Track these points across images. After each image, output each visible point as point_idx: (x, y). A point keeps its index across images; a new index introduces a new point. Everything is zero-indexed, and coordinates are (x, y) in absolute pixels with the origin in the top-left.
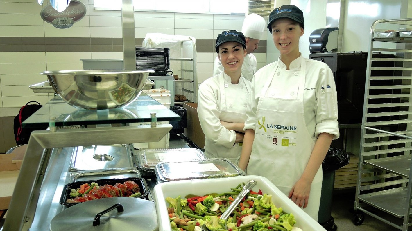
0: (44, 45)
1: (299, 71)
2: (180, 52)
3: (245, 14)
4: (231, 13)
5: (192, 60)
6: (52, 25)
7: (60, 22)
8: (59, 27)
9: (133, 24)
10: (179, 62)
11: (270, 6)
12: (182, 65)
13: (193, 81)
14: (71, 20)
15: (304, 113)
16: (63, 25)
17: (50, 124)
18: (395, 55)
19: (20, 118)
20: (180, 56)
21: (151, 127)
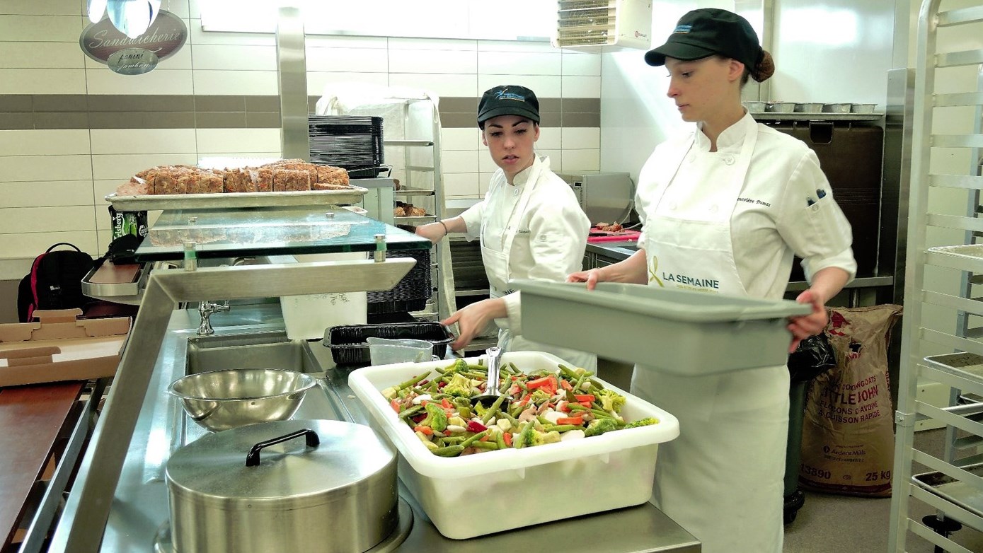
0: (85, 113)
1: (736, 153)
2: (402, 127)
3: (549, 38)
4: (518, 37)
5: (431, 144)
6: (107, 66)
7: (125, 60)
8: (123, 72)
9: (303, 62)
10: (401, 149)
11: (605, 21)
12: (407, 157)
13: (433, 193)
14: (152, 55)
15: (731, 251)
16: (134, 67)
17: (186, 255)
18: (884, 128)
19: (34, 282)
20: (402, 136)
21: (376, 261)
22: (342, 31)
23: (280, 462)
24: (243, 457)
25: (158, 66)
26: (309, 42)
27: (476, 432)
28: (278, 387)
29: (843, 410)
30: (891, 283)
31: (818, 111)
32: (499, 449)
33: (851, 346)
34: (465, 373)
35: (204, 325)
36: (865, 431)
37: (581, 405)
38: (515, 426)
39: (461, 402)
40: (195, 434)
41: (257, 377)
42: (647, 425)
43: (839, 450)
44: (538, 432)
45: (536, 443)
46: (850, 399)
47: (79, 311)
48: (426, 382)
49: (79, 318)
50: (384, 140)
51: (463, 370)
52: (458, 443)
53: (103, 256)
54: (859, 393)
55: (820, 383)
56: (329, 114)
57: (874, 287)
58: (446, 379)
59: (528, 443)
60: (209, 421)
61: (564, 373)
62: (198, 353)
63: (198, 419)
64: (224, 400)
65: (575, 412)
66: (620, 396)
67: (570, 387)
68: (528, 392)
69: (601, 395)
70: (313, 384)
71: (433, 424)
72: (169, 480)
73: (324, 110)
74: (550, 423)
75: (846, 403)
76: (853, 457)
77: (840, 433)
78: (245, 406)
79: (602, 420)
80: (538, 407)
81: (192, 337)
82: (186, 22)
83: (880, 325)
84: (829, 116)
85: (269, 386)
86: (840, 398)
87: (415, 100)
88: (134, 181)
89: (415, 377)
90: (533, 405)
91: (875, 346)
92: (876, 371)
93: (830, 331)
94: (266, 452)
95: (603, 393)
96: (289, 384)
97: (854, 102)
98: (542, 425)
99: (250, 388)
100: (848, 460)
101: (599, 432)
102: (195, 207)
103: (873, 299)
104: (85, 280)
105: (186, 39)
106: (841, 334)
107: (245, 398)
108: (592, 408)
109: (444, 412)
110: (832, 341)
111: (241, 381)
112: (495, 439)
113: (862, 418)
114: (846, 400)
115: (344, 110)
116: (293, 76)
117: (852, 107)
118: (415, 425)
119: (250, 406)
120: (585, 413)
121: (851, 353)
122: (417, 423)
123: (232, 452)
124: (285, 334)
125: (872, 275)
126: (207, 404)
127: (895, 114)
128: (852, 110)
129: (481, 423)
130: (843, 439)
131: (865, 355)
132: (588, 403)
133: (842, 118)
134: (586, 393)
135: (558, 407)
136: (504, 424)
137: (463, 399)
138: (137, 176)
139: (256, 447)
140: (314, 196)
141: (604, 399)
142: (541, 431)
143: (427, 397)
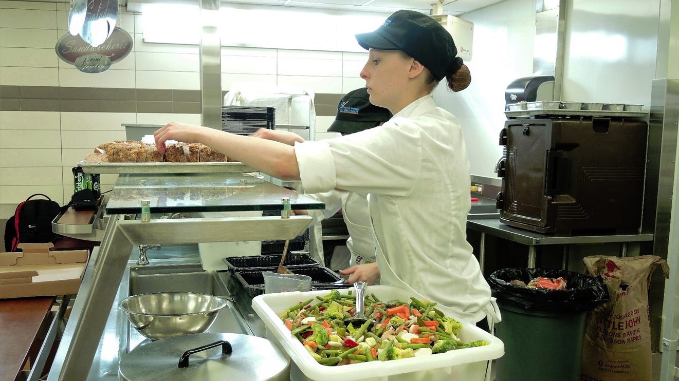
0: (58, 100)
2: (287, 115)
5: (308, 128)
6: (74, 67)
7: (87, 63)
8: (86, 71)
9: (219, 66)
14: (107, 59)
16: (94, 68)
17: (143, 210)
18: (649, 123)
19: (17, 222)
20: (286, 121)
21: (282, 218)
22: (243, 44)
23: (203, 365)
24: (177, 360)
25: (112, 66)
26: (223, 51)
27: (350, 347)
28: (199, 306)
29: (614, 334)
30: (651, 240)
31: (599, 109)
32: (366, 361)
33: (621, 286)
34: (339, 301)
35: (142, 257)
36: (630, 350)
37: (428, 329)
38: (379, 343)
39: (338, 324)
40: (137, 340)
41: (183, 298)
42: (480, 346)
43: (610, 364)
44: (398, 349)
45: (396, 357)
46: (619, 326)
47: (51, 245)
48: (310, 307)
49: (51, 249)
50: (276, 124)
51: (337, 299)
52: (337, 355)
53: (67, 204)
54: (626, 321)
55: (596, 313)
56: (234, 104)
57: (638, 242)
58: (325, 305)
59: (390, 357)
60: (147, 331)
61: (415, 303)
62: (137, 278)
63: (139, 329)
64: (159, 315)
65: (424, 334)
66: (458, 322)
67: (420, 315)
68: (387, 317)
69: (444, 321)
70: (224, 305)
71: (318, 340)
72: (121, 375)
73: (230, 101)
74: (406, 342)
75: (616, 329)
76: (620, 369)
77: (611, 351)
78: (174, 320)
79: (446, 341)
80: (395, 329)
81: (133, 266)
82: (132, 35)
83: (643, 271)
84: (607, 113)
85: (191, 306)
86: (612, 325)
87: (296, 96)
88: (97, 152)
89: (301, 303)
90: (392, 327)
91: (639, 286)
92: (639, 305)
93: (605, 274)
94: (192, 357)
95: (445, 320)
96: (206, 305)
97: (626, 103)
98: (400, 343)
99: (178, 306)
100: (616, 372)
101: (443, 350)
102: (142, 172)
103: (638, 251)
104: (55, 222)
105: (132, 48)
106: (613, 277)
107: (174, 314)
108: (437, 331)
109: (326, 330)
110: (606, 282)
111: (171, 301)
112: (365, 353)
113: (628, 340)
114: (616, 326)
115: (245, 102)
116: (211, 76)
117: (625, 107)
118: (304, 340)
119: (178, 320)
120: (431, 335)
121: (621, 291)
122: (305, 338)
123: (167, 356)
124: (200, 266)
125: (637, 233)
126: (146, 318)
127: (658, 113)
128: (624, 109)
129: (354, 340)
130: (614, 355)
131: (632, 293)
132: (434, 327)
133: (617, 115)
134: (432, 320)
135: (411, 329)
136: (371, 341)
137: (338, 320)
138: (99, 148)
139: (186, 353)
140: (231, 165)
141: (446, 324)
142: (399, 348)
143: (312, 319)
